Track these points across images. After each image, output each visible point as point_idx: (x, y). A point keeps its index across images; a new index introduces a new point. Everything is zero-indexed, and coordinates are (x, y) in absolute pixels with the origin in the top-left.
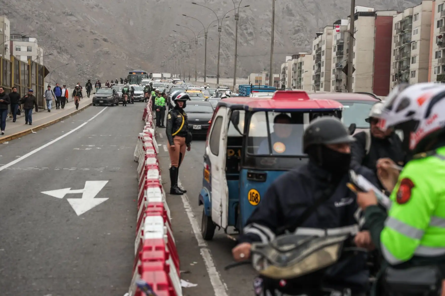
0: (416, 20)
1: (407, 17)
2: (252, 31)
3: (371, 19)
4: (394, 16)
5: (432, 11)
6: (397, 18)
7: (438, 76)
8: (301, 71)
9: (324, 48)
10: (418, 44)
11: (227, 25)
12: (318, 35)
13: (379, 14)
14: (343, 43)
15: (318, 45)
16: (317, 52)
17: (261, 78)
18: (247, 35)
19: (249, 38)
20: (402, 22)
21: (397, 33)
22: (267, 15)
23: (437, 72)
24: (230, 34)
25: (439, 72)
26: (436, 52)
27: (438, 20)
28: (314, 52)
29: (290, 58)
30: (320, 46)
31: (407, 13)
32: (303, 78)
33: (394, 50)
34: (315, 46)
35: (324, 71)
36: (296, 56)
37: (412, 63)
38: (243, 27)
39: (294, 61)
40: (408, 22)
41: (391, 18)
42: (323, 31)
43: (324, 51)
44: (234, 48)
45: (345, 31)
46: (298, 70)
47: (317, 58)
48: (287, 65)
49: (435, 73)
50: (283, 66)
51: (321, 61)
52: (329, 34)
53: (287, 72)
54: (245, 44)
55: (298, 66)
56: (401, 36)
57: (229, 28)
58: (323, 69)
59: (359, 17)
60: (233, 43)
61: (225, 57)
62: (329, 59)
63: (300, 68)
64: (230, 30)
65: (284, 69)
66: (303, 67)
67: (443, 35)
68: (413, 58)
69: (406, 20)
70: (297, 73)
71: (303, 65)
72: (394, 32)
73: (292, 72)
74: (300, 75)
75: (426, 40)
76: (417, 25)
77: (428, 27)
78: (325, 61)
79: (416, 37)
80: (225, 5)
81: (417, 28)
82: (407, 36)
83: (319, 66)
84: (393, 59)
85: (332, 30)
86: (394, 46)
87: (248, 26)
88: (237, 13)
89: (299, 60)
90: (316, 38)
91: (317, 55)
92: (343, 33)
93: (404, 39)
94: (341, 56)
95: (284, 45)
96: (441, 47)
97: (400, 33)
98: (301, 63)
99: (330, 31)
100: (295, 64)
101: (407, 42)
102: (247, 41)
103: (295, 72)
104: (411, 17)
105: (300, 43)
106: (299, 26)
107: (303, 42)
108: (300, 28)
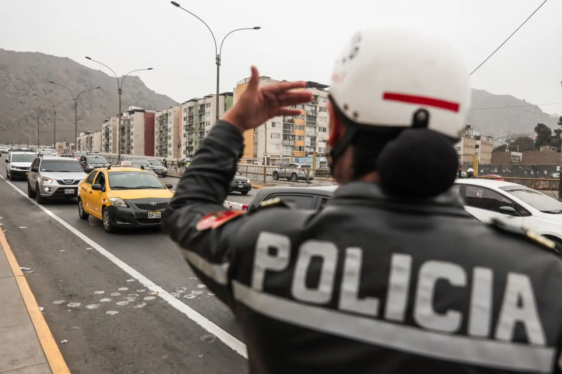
0: (170, 116)
1: (165, 114)
2: (50, 117)
3: (142, 114)
4: (155, 113)
5: (180, 112)
6: (158, 115)
7: (186, 147)
8: (91, 142)
9: (111, 129)
10: (173, 129)
11: (33, 113)
12: (106, 121)
13: (147, 111)
14: (125, 126)
15: (106, 127)
16: (106, 131)
17: (62, 145)
18: (46, 120)
19: (48, 121)
20: (160, 117)
21: (158, 123)
22: (59, 109)
23: (185, 145)
24: (34, 118)
25: (186, 145)
26: (184, 134)
27: (184, 117)
28: (104, 131)
29: (84, 134)
30: (108, 128)
31: (165, 112)
32: (93, 146)
33: (157, 132)
34: (104, 128)
35: (112, 142)
36: (87, 133)
37: (169, 139)
38: (43, 115)
39: (86, 136)
40: (165, 116)
41: (154, 114)
42: (110, 119)
43: (111, 131)
44: (37, 127)
45: (125, 120)
46: (89, 141)
47: (106, 135)
48: (81, 138)
49: (184, 145)
50: (78, 139)
51: (109, 136)
52: (114, 121)
53: (81, 142)
54: (45, 125)
55: (89, 139)
56: (160, 124)
57: (33, 115)
58: (111, 141)
59: (135, 112)
60: (37, 124)
61: (32, 132)
62: (115, 135)
63: (91, 140)
64: (35, 116)
65: (79, 140)
66: (93, 140)
67: (188, 125)
68: (169, 137)
69: (164, 116)
70: (89, 143)
71: (93, 138)
72: (156, 122)
73: (85, 142)
74: (91, 144)
75: (177, 127)
76: (171, 118)
77: (178, 120)
78: (112, 136)
79: (170, 126)
80: (30, 101)
81: (171, 121)
82: (165, 124)
83: (108, 139)
84: (156, 137)
85: (116, 118)
86: (156, 130)
87: (47, 114)
88: (76, 102)
89: (90, 135)
90: (104, 123)
91: (106, 133)
92: (124, 120)
93: (163, 126)
94: (124, 134)
95: (71, 127)
96: (188, 131)
97: (160, 123)
98: (91, 137)
99: (115, 119)
100: (87, 138)
101: (165, 128)
102: (46, 123)
103: (87, 143)
104: (167, 115)
105: (81, 126)
106: (80, 116)
107: (83, 125)
108: (81, 117)
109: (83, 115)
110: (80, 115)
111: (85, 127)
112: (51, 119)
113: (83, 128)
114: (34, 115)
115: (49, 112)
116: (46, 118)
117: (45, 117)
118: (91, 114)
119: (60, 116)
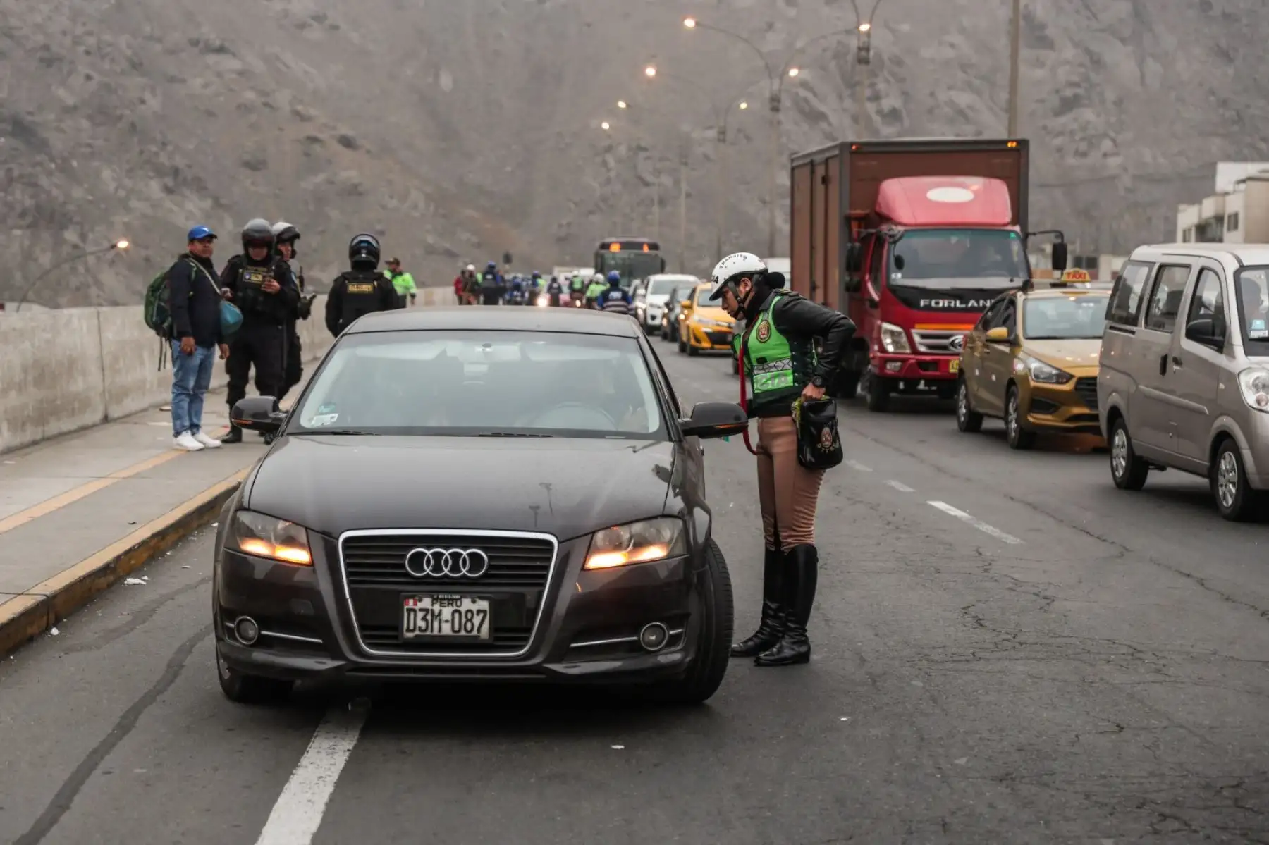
2: (897, 106)
18: (877, 119)
22: (952, 45)
57: (809, 96)
87: (882, 85)
105: (1083, 146)
106: (1077, 85)
107: (1093, 142)
108: (1080, 91)
109: (1094, 77)
110: (1075, 79)
111: (1105, 155)
112: (904, 114)
113: (1094, 158)
114: (815, 94)
115: (893, 74)
116: (880, 112)
117: (871, 107)
118: (1141, 63)
119: (953, 94)
